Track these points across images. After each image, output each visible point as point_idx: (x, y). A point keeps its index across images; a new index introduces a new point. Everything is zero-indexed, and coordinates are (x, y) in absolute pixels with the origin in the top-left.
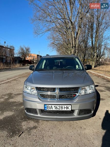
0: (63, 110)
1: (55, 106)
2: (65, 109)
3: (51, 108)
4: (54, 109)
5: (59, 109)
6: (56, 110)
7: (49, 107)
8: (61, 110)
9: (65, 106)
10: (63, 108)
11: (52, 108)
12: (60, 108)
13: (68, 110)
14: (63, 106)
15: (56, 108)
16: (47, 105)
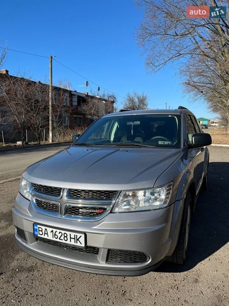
0: (68, 242)
1: (52, 231)
2: (73, 243)
3: (45, 233)
4: (50, 237)
5: (60, 239)
6: (54, 239)
7: (42, 231)
8: (64, 241)
9: (73, 235)
10: (69, 237)
11: (47, 234)
12: (62, 238)
13: (78, 244)
14: (68, 233)
15: (55, 235)
16: (38, 226)
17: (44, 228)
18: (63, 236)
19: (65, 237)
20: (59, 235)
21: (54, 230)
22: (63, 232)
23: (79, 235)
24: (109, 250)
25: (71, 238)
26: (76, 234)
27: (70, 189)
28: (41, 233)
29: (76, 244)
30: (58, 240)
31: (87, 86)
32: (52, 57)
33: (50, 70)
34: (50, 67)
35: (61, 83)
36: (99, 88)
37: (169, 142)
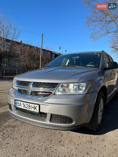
0: (31, 110)
1: (23, 104)
2: (33, 110)
3: (20, 105)
4: (22, 107)
5: (27, 108)
6: (24, 108)
7: (18, 104)
8: (28, 109)
10: (31, 107)
11: (21, 105)
12: (28, 107)
13: (36, 111)
14: (31, 105)
15: (25, 106)
16: (17, 101)
17: (19, 102)
18: (28, 106)
19: (29, 107)
20: (26, 106)
21: (24, 103)
22: (28, 104)
23: (36, 106)
24: (52, 115)
25: (32, 107)
26: (35, 105)
27: (34, 82)
28: (18, 105)
29: (34, 111)
30: (26, 109)
31: (60, 49)
32: (43, 34)
33: (42, 40)
34: (42, 39)
35: (47, 48)
36: (66, 51)
37: (93, 65)
